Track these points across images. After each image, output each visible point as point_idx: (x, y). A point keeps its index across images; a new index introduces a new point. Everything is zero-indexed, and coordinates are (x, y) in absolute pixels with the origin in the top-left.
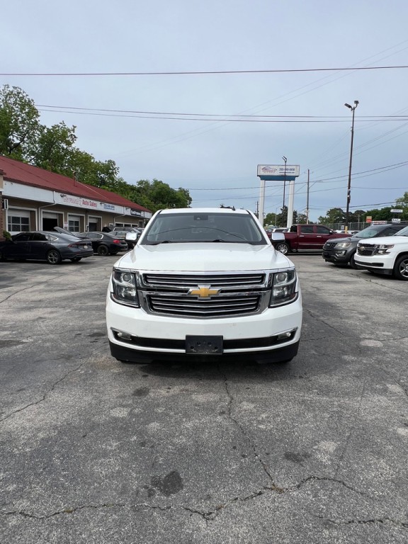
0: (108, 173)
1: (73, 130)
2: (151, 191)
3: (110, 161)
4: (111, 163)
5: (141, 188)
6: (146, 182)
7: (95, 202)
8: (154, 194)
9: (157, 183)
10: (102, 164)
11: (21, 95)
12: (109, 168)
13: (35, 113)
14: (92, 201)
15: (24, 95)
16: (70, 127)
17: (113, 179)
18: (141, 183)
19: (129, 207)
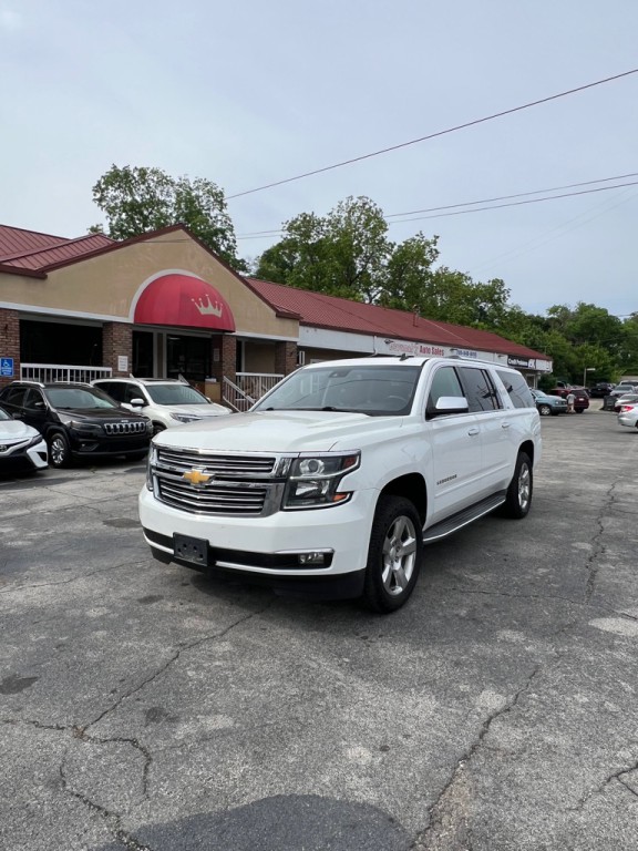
0: (492, 301)
1: (435, 243)
2: (571, 323)
3: (496, 281)
4: (498, 283)
5: (552, 319)
6: (564, 309)
7: (441, 348)
8: (577, 328)
9: (583, 308)
10: (484, 286)
11: (367, 207)
12: (493, 292)
13: (381, 227)
14: (436, 347)
15: (372, 204)
16: (430, 238)
17: (499, 310)
18: (554, 310)
19: (505, 353)
